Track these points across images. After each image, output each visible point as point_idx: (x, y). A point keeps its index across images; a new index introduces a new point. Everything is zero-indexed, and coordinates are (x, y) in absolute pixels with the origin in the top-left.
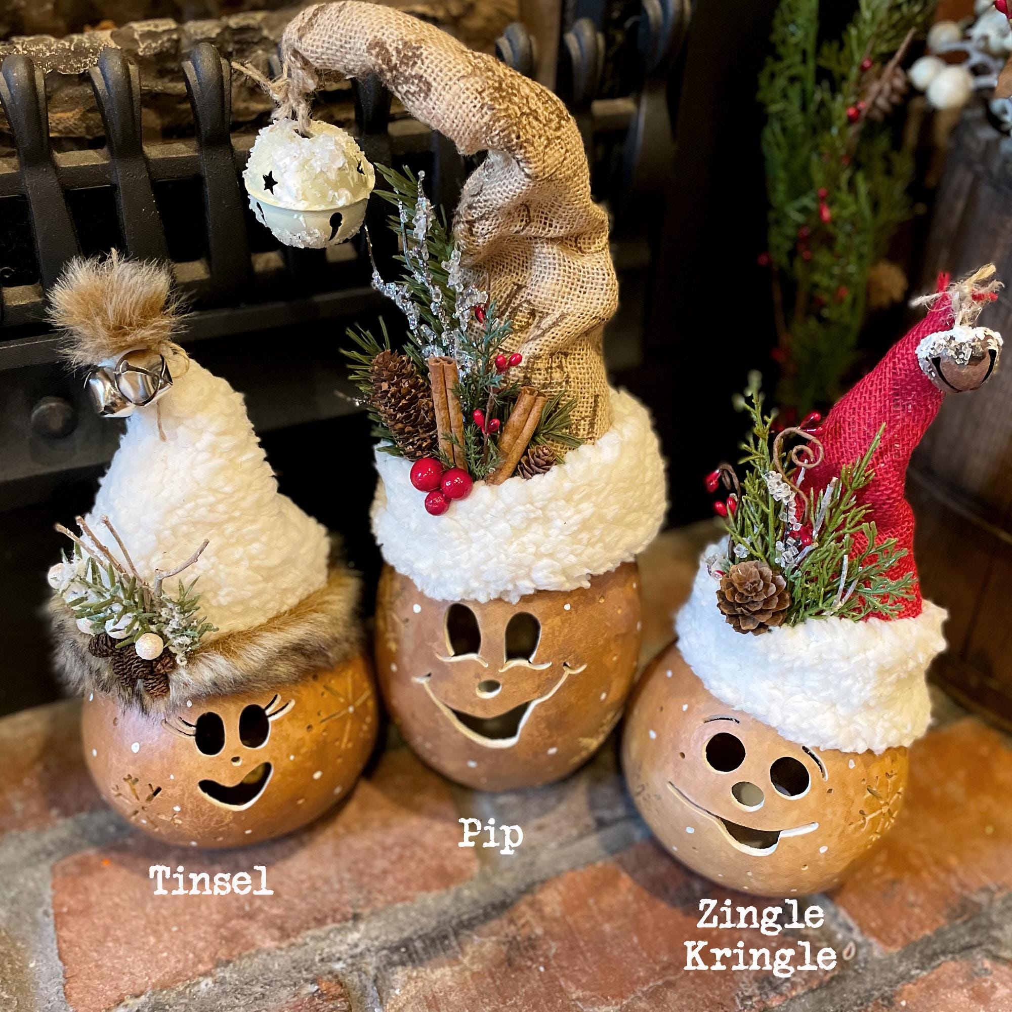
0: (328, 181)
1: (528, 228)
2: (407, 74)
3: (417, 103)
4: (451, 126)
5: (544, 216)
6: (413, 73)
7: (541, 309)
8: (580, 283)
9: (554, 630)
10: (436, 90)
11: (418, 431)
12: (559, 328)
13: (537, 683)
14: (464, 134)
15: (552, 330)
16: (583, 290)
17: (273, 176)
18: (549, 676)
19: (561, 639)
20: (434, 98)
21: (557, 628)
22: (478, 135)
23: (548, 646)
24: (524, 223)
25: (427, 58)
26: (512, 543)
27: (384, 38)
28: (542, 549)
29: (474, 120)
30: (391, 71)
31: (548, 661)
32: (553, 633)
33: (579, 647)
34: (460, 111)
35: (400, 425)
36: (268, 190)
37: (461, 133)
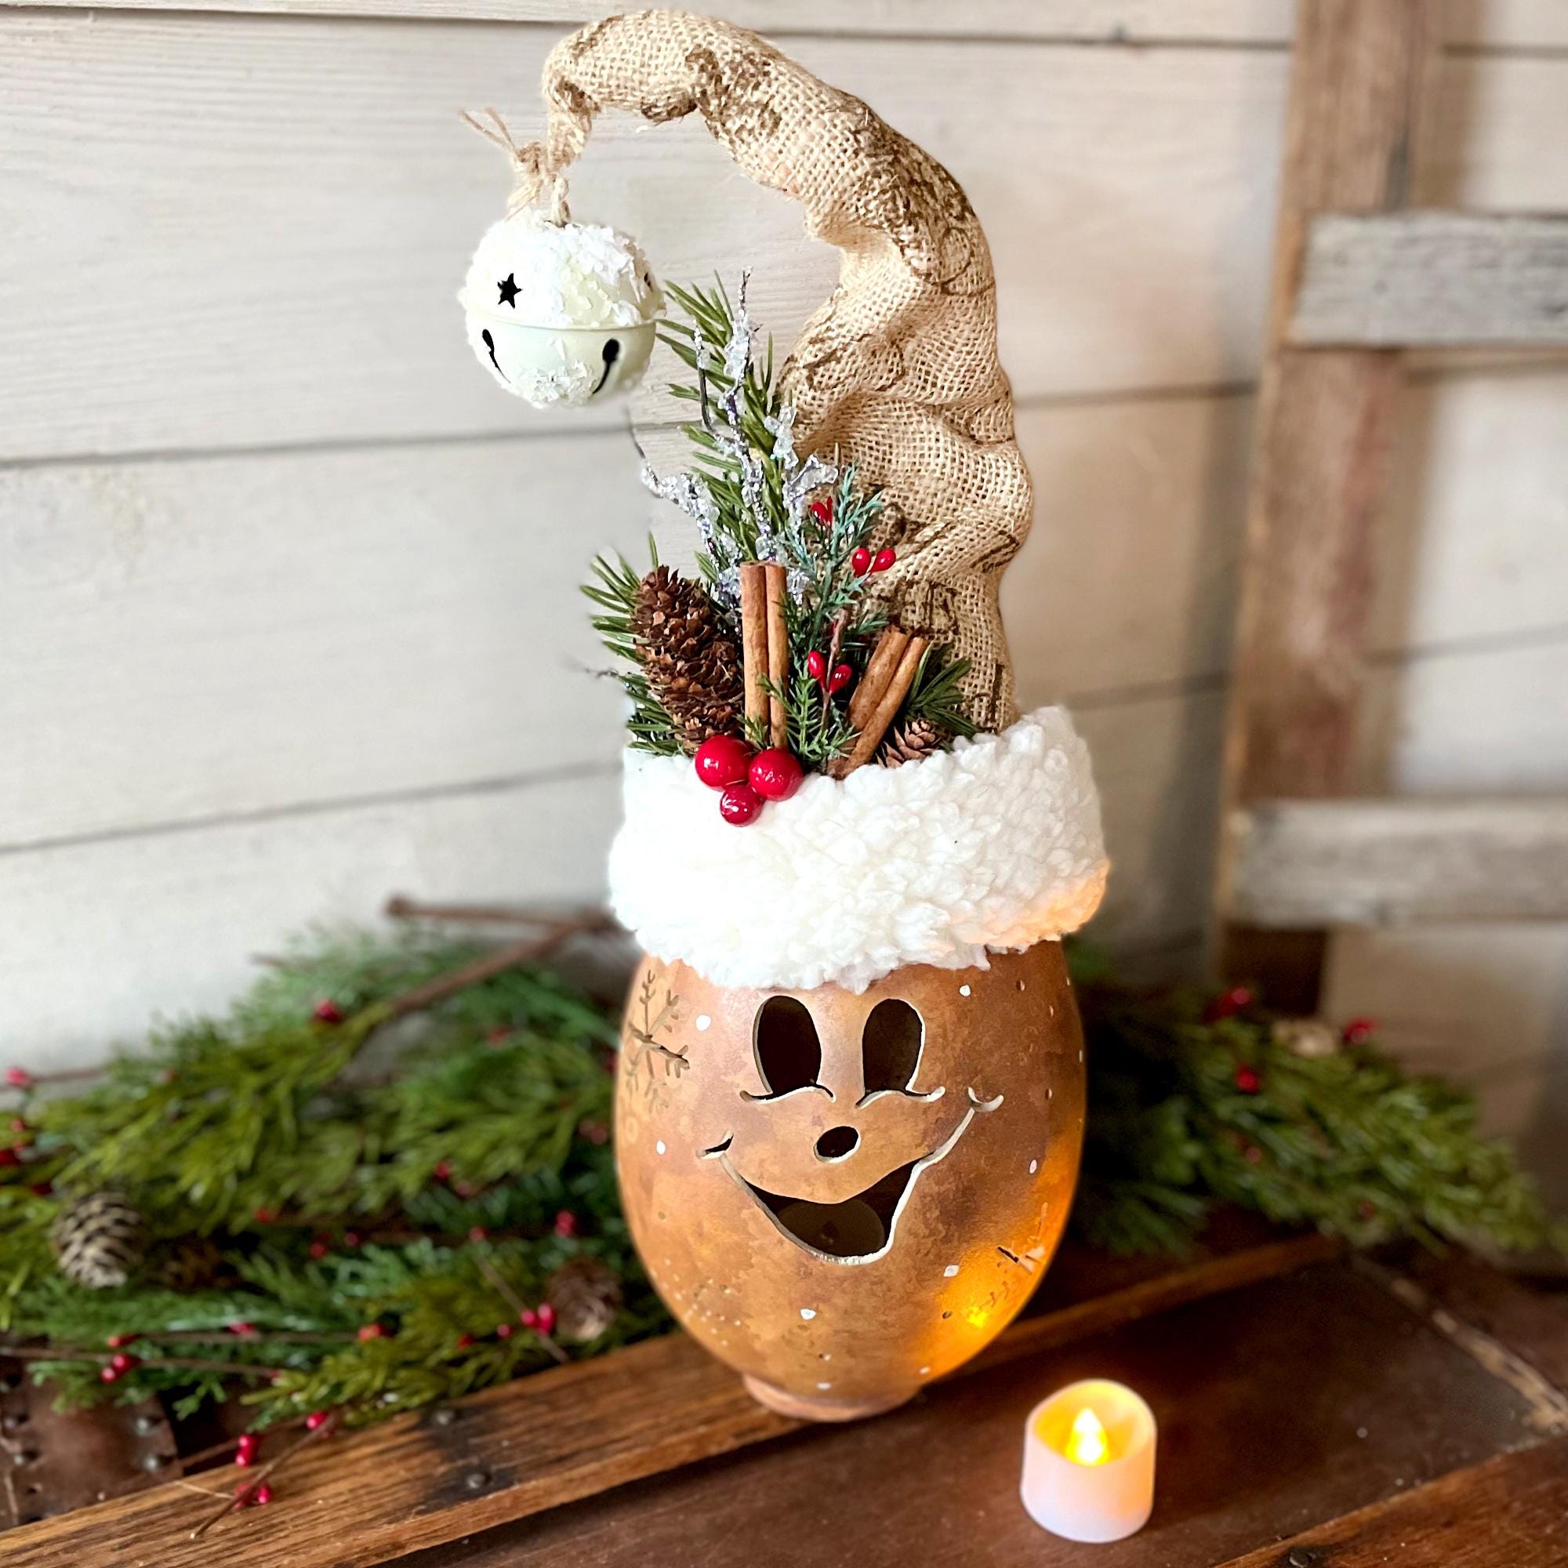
0: (601, 285)
1: (900, 383)
2: (743, 100)
3: (754, 145)
4: (806, 180)
5: (924, 368)
6: (753, 100)
7: (913, 518)
8: (977, 482)
9: (945, 1030)
10: (787, 125)
11: (708, 694)
12: (944, 541)
13: (922, 1126)
14: (824, 193)
15: (934, 544)
16: (981, 492)
17: (516, 281)
18: (941, 1115)
19: (958, 1046)
20: (782, 137)
21: (949, 1027)
22: (845, 197)
23: (937, 1059)
24: (893, 375)
25: (777, 79)
26: (865, 875)
27: (712, 48)
28: (917, 888)
29: (842, 171)
30: (718, 95)
31: (938, 1085)
32: (945, 1037)
33: (989, 1064)
34: (822, 158)
35: (682, 681)
36: (506, 302)
37: (820, 191)
